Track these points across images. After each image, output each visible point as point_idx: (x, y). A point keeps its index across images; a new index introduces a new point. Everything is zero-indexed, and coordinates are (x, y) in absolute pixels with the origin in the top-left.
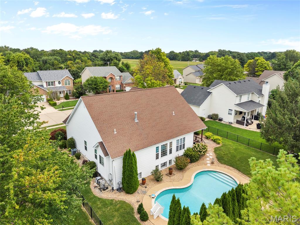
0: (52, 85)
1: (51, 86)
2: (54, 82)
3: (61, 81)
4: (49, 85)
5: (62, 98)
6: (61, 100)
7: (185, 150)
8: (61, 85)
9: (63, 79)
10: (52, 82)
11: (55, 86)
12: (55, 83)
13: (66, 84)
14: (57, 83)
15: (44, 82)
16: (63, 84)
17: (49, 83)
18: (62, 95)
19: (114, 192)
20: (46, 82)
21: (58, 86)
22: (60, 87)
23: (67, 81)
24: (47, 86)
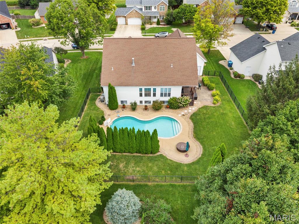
0: (149, 9)
1: (148, 11)
2: (151, 6)
3: (157, 7)
4: (147, 9)
5: (154, 22)
6: (154, 24)
7: (170, 98)
8: (156, 10)
9: (158, 5)
10: (149, 7)
11: (151, 10)
12: (151, 8)
13: (161, 10)
14: (153, 8)
15: (143, 6)
16: (158, 10)
17: (147, 7)
18: (155, 20)
19: (105, 105)
20: (145, 6)
21: (154, 11)
22: (155, 12)
23: (162, 6)
24: (145, 10)
